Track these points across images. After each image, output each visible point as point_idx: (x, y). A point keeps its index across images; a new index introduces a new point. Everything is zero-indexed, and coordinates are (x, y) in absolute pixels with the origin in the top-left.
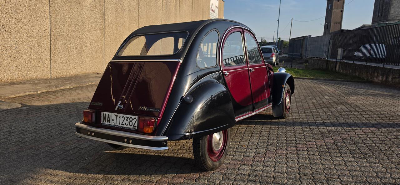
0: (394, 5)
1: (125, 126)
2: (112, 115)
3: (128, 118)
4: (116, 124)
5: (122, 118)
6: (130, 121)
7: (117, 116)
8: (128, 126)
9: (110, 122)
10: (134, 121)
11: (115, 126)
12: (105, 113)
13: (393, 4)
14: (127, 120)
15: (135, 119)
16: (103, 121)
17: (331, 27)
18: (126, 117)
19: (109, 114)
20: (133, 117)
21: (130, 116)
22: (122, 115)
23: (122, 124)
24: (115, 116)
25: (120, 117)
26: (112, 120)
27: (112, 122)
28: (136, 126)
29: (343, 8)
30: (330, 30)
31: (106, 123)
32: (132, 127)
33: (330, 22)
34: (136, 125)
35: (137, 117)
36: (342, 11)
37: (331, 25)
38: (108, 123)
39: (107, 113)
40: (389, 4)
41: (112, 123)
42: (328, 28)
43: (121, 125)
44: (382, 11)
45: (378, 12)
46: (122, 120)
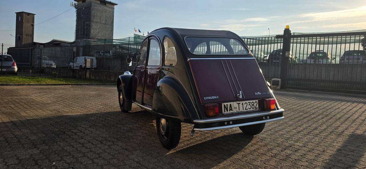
0: (93, 27)
1: (249, 110)
2: (235, 104)
3: (250, 103)
4: (239, 110)
5: (245, 104)
6: (252, 105)
7: (239, 104)
8: (252, 109)
9: (232, 111)
10: (255, 105)
11: (238, 112)
12: (226, 104)
13: (92, 25)
14: (249, 105)
15: (256, 103)
16: (225, 111)
17: (23, 39)
18: (248, 103)
19: (230, 104)
20: (254, 101)
21: (251, 101)
22: (244, 102)
23: (246, 109)
24: (238, 104)
25: (242, 104)
26: (235, 108)
27: (235, 109)
28: (257, 108)
29: (33, 22)
30: (22, 42)
31: (229, 112)
32: (254, 109)
33: (22, 34)
34: (257, 106)
35: (257, 101)
36: (33, 25)
37: (22, 37)
38: (231, 112)
39: (229, 104)
40: (90, 25)
41: (235, 111)
42: (19, 40)
43: (244, 110)
44: (84, 31)
45: (80, 31)
46: (245, 106)
